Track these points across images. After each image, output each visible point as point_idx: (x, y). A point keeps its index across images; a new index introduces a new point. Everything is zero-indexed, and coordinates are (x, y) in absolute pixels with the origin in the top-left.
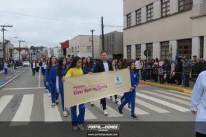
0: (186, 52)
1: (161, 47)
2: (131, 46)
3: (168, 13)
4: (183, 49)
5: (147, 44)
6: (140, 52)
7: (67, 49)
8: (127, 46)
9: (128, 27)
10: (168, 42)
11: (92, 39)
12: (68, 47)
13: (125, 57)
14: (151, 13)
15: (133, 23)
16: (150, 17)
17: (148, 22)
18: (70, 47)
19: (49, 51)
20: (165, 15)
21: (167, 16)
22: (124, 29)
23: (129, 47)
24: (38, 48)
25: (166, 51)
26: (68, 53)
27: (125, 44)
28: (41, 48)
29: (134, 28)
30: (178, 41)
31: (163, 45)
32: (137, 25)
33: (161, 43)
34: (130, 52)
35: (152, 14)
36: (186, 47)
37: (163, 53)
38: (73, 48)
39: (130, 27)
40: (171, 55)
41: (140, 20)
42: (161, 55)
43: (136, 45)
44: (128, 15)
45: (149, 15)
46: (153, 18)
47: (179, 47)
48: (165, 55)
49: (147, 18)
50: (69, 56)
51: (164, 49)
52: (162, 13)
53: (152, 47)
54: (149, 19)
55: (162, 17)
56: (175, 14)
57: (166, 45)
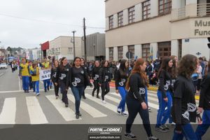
0: (166, 54)
1: (143, 49)
2: (113, 48)
3: (149, 16)
4: (163, 52)
5: (129, 46)
6: (122, 54)
7: (47, 51)
8: (110, 48)
9: (111, 29)
10: (149, 44)
11: (73, 40)
12: (48, 48)
13: (107, 58)
14: (132, 15)
15: (115, 25)
16: (132, 19)
17: (129, 24)
18: (50, 48)
19: (28, 53)
20: (145, 18)
21: (148, 19)
22: (106, 31)
23: (111, 49)
24: (15, 49)
25: (147, 53)
26: (48, 55)
27: (108, 45)
28: (19, 49)
30: (159, 43)
31: (144, 47)
32: (119, 27)
33: (143, 45)
34: (112, 54)
35: (134, 17)
36: (166, 49)
37: (145, 55)
38: (53, 49)
39: (112, 29)
40: (151, 57)
41: (122, 22)
42: (143, 57)
43: (119, 47)
44: (110, 17)
45: (131, 18)
46: (135, 21)
47: (160, 49)
48: (147, 57)
49: (129, 20)
50: (49, 57)
51: (145, 51)
52: (143, 16)
53: (134, 49)
54: (131, 22)
55: (143, 20)
56: (155, 17)
57: (147, 47)
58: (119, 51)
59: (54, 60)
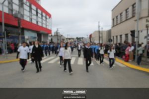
17: (121, 23)
29: (116, 27)
52: (126, 17)
55: (126, 20)
56: (130, 18)
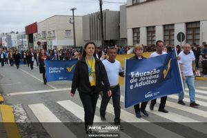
1: (187, 29)
2: (139, 28)
5: (164, 26)
7: (34, 35)
8: (134, 29)
9: (134, 3)
12: (36, 31)
13: (130, 42)
23: (136, 31)
25: (194, 34)
31: (190, 26)
32: (148, 1)
33: (187, 24)
34: (138, 37)
38: (44, 33)
39: (138, 4)
43: (147, 28)
51: (191, 32)
53: (173, 30)
57: (194, 26)
58: (148, 32)
59: (45, 46)
